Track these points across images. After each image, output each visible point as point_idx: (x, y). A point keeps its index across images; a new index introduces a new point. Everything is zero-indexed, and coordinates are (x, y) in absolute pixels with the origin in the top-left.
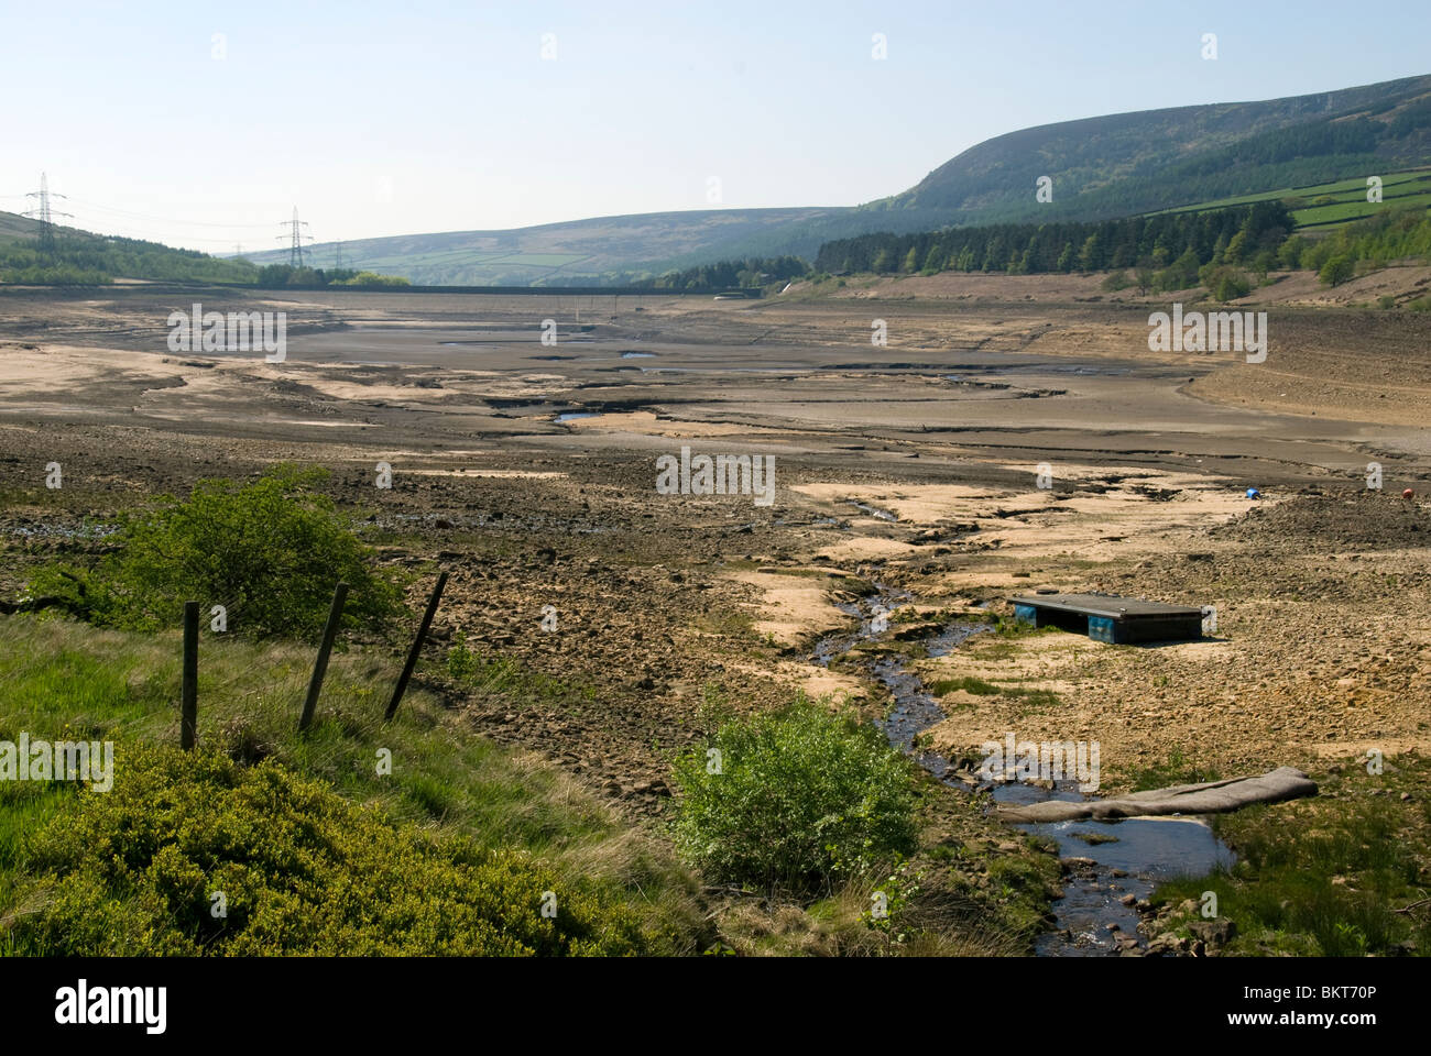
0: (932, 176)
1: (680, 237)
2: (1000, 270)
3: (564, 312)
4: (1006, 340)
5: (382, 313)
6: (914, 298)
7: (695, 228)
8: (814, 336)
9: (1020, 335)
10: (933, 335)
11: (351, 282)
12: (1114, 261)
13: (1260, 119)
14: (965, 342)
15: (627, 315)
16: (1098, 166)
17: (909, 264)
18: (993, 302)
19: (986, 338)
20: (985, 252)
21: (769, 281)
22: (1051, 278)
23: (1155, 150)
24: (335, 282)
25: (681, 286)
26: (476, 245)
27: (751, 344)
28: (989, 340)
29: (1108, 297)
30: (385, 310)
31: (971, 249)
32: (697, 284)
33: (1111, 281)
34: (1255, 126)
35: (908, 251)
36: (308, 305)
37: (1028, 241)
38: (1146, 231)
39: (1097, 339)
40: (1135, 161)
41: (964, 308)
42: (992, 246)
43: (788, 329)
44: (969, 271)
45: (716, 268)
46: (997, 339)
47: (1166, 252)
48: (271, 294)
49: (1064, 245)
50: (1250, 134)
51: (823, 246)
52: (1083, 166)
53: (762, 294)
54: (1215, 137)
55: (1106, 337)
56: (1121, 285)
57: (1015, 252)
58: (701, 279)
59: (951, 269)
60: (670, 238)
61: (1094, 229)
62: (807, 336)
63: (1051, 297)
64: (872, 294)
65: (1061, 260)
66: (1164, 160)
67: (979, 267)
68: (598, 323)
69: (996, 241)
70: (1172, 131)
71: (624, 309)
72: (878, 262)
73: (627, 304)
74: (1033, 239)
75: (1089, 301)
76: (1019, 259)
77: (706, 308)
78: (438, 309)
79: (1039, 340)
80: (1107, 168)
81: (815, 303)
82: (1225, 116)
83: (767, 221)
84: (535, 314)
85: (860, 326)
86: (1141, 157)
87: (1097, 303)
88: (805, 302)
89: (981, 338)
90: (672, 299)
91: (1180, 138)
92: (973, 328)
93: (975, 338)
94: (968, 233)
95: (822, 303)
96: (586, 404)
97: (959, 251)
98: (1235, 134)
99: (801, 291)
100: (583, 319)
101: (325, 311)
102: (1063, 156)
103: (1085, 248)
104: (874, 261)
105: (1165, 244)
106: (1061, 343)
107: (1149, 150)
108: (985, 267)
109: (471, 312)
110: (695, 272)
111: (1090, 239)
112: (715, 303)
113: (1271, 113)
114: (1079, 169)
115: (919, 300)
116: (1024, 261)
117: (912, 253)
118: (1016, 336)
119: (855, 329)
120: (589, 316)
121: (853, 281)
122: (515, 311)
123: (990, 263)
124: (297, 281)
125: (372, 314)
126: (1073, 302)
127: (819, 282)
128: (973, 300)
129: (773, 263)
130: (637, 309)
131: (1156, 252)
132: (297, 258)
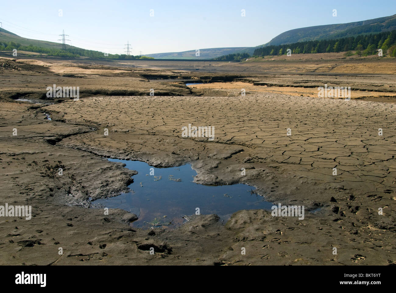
0: (273, 39)
1: (216, 53)
2: (308, 53)
3: (191, 65)
4: (323, 69)
5: (147, 65)
6: (286, 60)
7: (220, 51)
8: (261, 69)
9: (328, 67)
10: (299, 68)
11: (140, 58)
12: (345, 49)
13: (348, 27)
14: (310, 69)
15: (207, 66)
16: (311, 37)
17: (280, 53)
18: (311, 60)
19: (317, 68)
20: (304, 48)
21: (242, 58)
22: (326, 54)
23: (324, 34)
24: (137, 58)
25: (220, 60)
26: (173, 55)
27: (242, 71)
28: (318, 69)
29: (348, 58)
30: (148, 65)
31: (299, 48)
32: (224, 59)
33: (347, 53)
34: (347, 28)
35: (280, 49)
36: (129, 64)
37: (317, 45)
38: (355, 40)
39: (357, 68)
40: (320, 36)
41: (302, 62)
42: (306, 46)
43: (253, 68)
44: (299, 53)
45: (228, 56)
46: (321, 68)
47: (362, 46)
48: (121, 61)
49: (328, 45)
50: (346, 30)
51: (255, 50)
52: (308, 37)
53: (240, 61)
54: (338, 31)
55: (360, 67)
56: (350, 55)
57: (313, 48)
58: (225, 58)
59: (293, 53)
60: (215, 53)
61: (337, 40)
62: (259, 69)
63: (329, 58)
64: (273, 59)
65: (327, 49)
66: (326, 35)
67: (302, 52)
68: (200, 68)
69: (307, 45)
70: (328, 30)
71: (207, 65)
72: (271, 53)
73: (207, 64)
74: (318, 44)
75: (342, 59)
76: (314, 50)
77: (227, 64)
78: (160, 65)
79: (335, 69)
80: (313, 38)
81: (257, 62)
82: (339, 26)
83: (236, 50)
84: (184, 66)
85: (274, 66)
86: (321, 35)
87: (345, 59)
88: (254, 62)
89: (315, 68)
90: (218, 62)
91: (329, 31)
92: (311, 66)
93: (313, 68)
94: (298, 44)
95: (260, 62)
96: (201, 78)
97: (296, 48)
98: (342, 30)
99: (252, 60)
100: (196, 67)
101: (133, 65)
102: (303, 35)
103: (335, 46)
104: (270, 52)
105: (361, 43)
106: (344, 69)
107: (323, 33)
108: (304, 52)
109: (168, 65)
110: (223, 57)
111: (336, 43)
112: (229, 63)
113: (350, 25)
114: (307, 38)
115: (287, 60)
116: (316, 50)
117: (281, 50)
118: (327, 67)
119: (273, 67)
120: (198, 66)
121: (265, 57)
122: (179, 65)
123: (305, 51)
124: (127, 58)
125: (144, 66)
126: (337, 59)
127: (256, 57)
128: (304, 60)
129: (242, 55)
130: (210, 65)
131: (358, 46)
132: (128, 53)
